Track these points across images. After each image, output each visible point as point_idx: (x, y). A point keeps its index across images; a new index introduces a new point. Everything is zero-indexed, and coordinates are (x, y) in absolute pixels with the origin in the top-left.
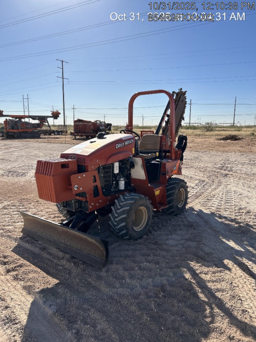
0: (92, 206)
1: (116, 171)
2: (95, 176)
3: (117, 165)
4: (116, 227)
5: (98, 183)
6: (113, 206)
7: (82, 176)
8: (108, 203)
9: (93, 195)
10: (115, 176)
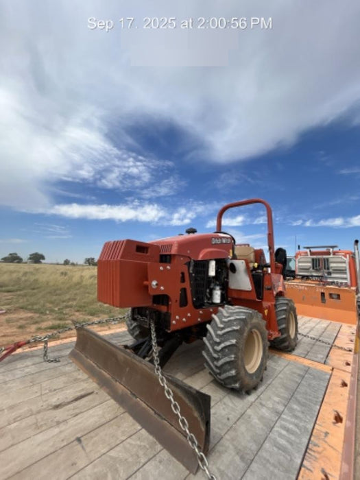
0: (177, 320)
1: (212, 273)
2: (183, 274)
3: (213, 264)
4: (215, 363)
5: (187, 285)
6: (210, 324)
7: (165, 268)
8: (199, 320)
9: (178, 302)
10: (210, 280)
